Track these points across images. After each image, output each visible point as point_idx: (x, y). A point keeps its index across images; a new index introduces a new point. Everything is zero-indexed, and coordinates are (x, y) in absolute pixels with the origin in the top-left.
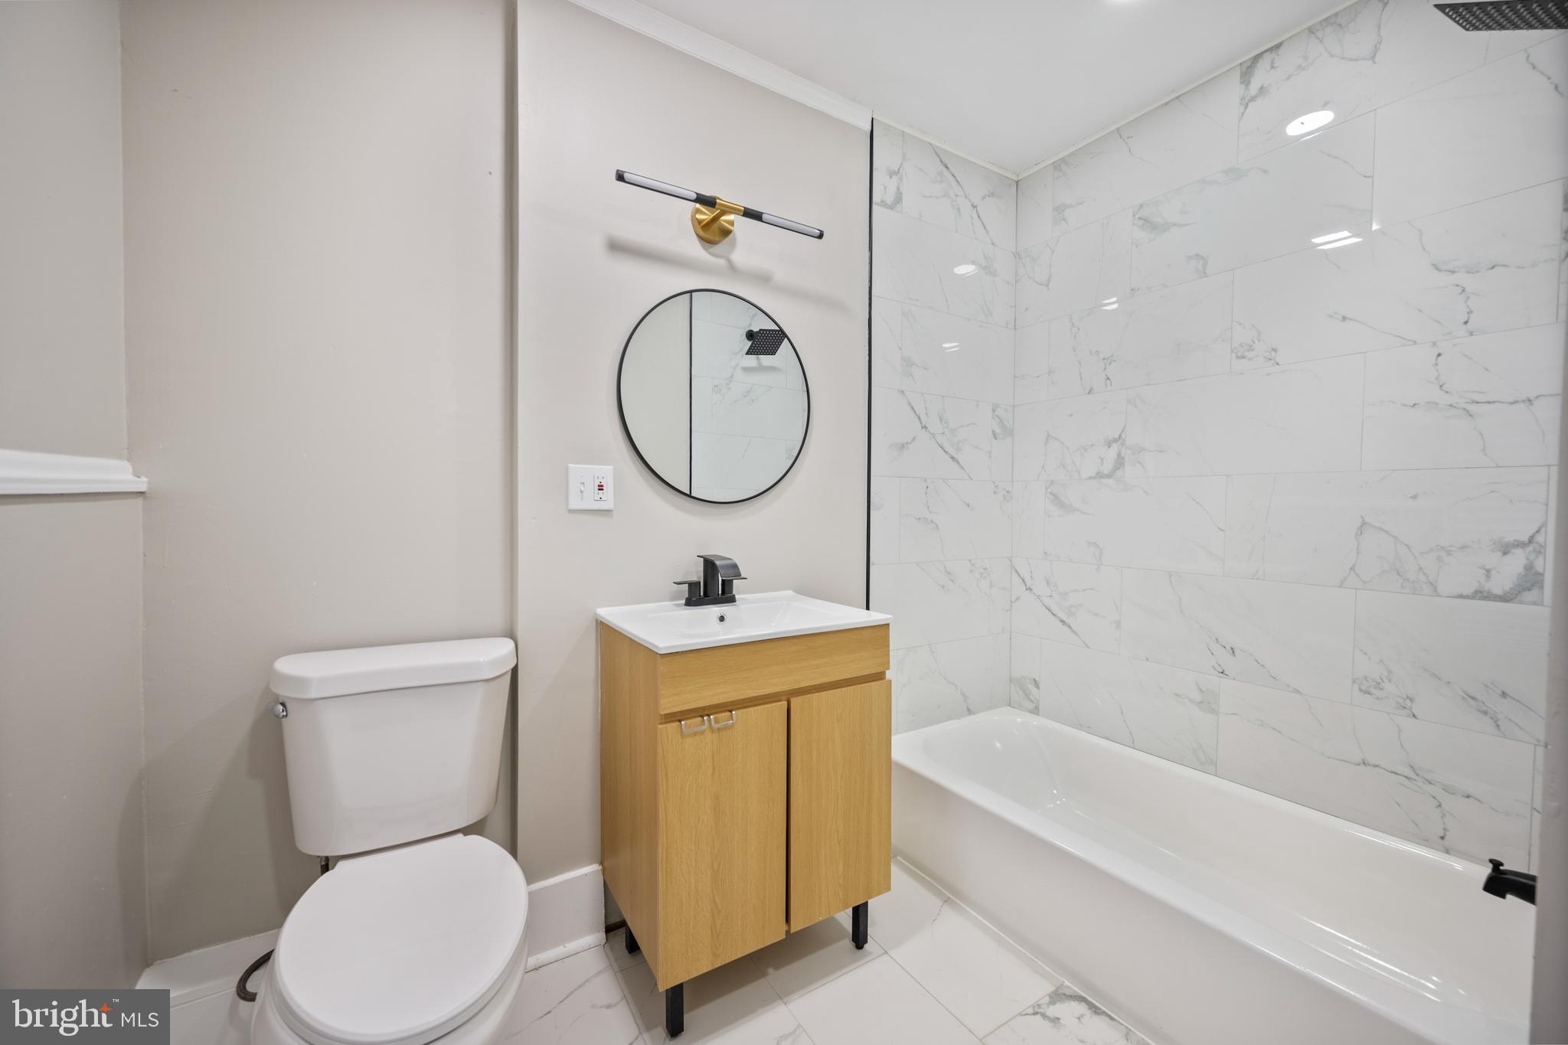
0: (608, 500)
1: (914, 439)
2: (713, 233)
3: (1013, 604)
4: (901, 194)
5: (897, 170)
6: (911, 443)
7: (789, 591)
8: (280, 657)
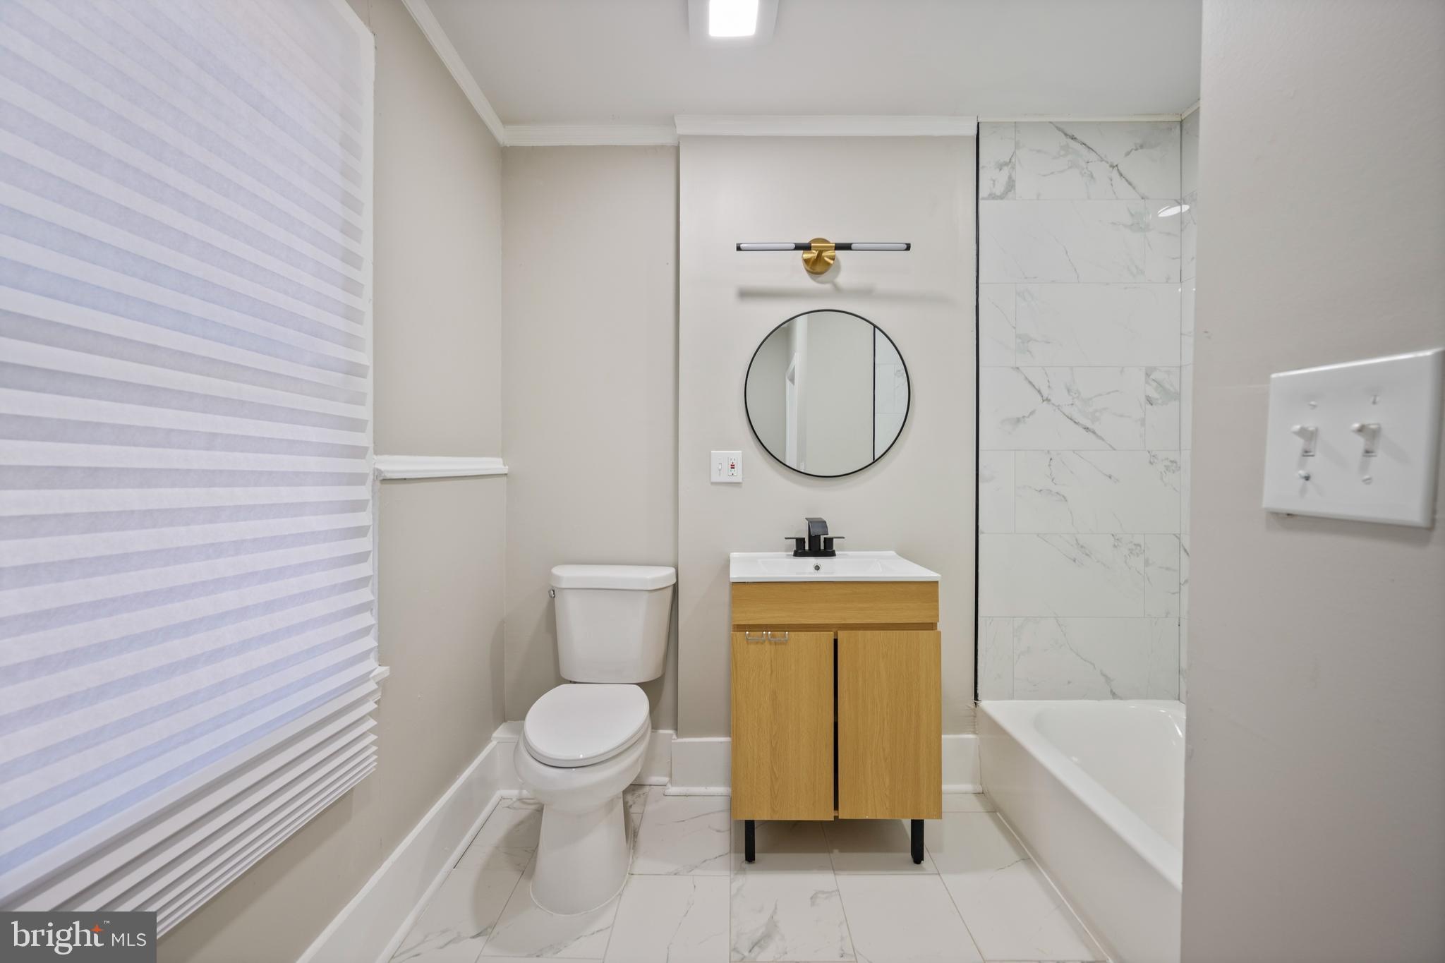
0: (738, 475)
1: (1032, 413)
2: (817, 266)
3: (1182, 587)
4: (1014, 181)
5: (1008, 161)
6: (1029, 417)
7: (891, 552)
8: (556, 565)
